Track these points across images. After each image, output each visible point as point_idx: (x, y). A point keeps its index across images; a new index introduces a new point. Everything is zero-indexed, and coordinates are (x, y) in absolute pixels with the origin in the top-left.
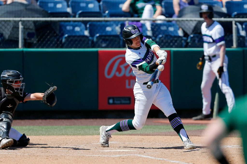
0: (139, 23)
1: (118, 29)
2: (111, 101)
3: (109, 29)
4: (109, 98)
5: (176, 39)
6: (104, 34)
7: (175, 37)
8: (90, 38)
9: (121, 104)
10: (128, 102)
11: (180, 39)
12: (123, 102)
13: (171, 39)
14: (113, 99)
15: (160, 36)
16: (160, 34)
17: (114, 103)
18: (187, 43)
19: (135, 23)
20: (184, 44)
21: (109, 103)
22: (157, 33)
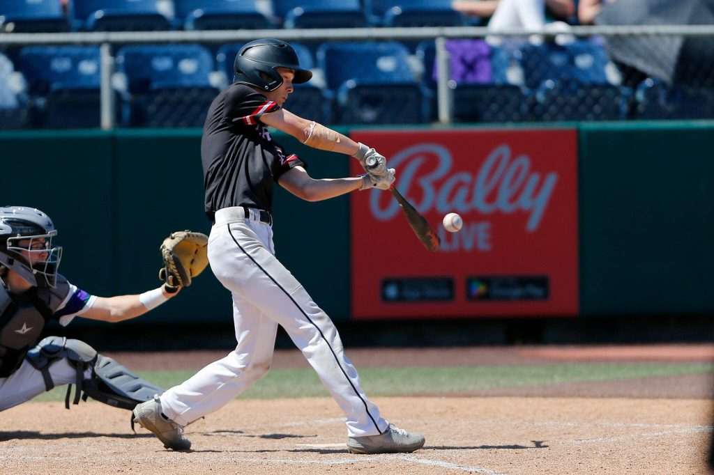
0: (480, 45)
1: (415, 64)
2: (392, 291)
3: (386, 64)
4: (386, 283)
5: (595, 92)
6: (369, 79)
7: (594, 85)
8: (328, 94)
9: (423, 298)
10: (445, 293)
11: (609, 93)
12: (430, 292)
13: (581, 93)
14: (400, 284)
15: (549, 84)
16: (546, 78)
17: (400, 298)
18: (634, 105)
19: (467, 44)
20: (625, 108)
21: (385, 298)
22: (536, 74)
